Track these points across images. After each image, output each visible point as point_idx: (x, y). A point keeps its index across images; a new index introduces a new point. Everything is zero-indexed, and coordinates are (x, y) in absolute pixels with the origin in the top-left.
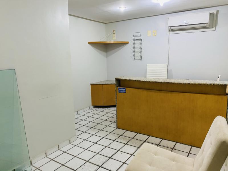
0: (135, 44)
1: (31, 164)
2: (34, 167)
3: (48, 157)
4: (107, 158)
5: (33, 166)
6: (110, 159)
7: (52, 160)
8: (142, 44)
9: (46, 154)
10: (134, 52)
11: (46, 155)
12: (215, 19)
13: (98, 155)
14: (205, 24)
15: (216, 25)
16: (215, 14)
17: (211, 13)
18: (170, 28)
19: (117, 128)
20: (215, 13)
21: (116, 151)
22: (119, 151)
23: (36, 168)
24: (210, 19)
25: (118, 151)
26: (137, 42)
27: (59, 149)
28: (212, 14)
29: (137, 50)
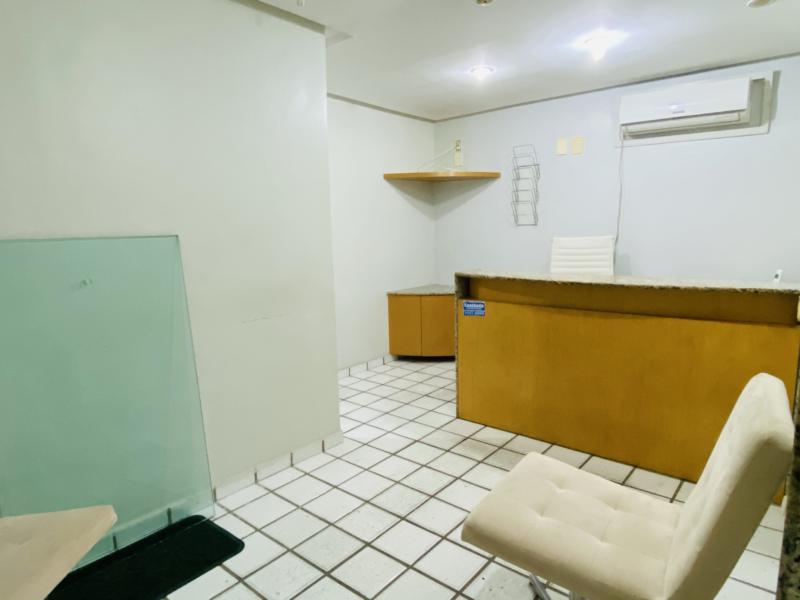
0: (518, 179)
1: (215, 500)
2: (222, 507)
3: (260, 485)
4: (425, 498)
5: (220, 505)
6: (433, 501)
7: (272, 492)
8: (538, 179)
9: (256, 475)
10: (517, 201)
11: (256, 479)
12: (767, 99)
13: (398, 486)
14: (736, 114)
15: (771, 118)
16: (769, 82)
17: (755, 81)
18: (624, 128)
19: (458, 417)
20: (769, 78)
21: (452, 479)
22: (458, 481)
23: (227, 510)
24: (751, 98)
25: (457, 479)
26: (524, 173)
27: (292, 465)
28: (757, 84)
29: (523, 196)
